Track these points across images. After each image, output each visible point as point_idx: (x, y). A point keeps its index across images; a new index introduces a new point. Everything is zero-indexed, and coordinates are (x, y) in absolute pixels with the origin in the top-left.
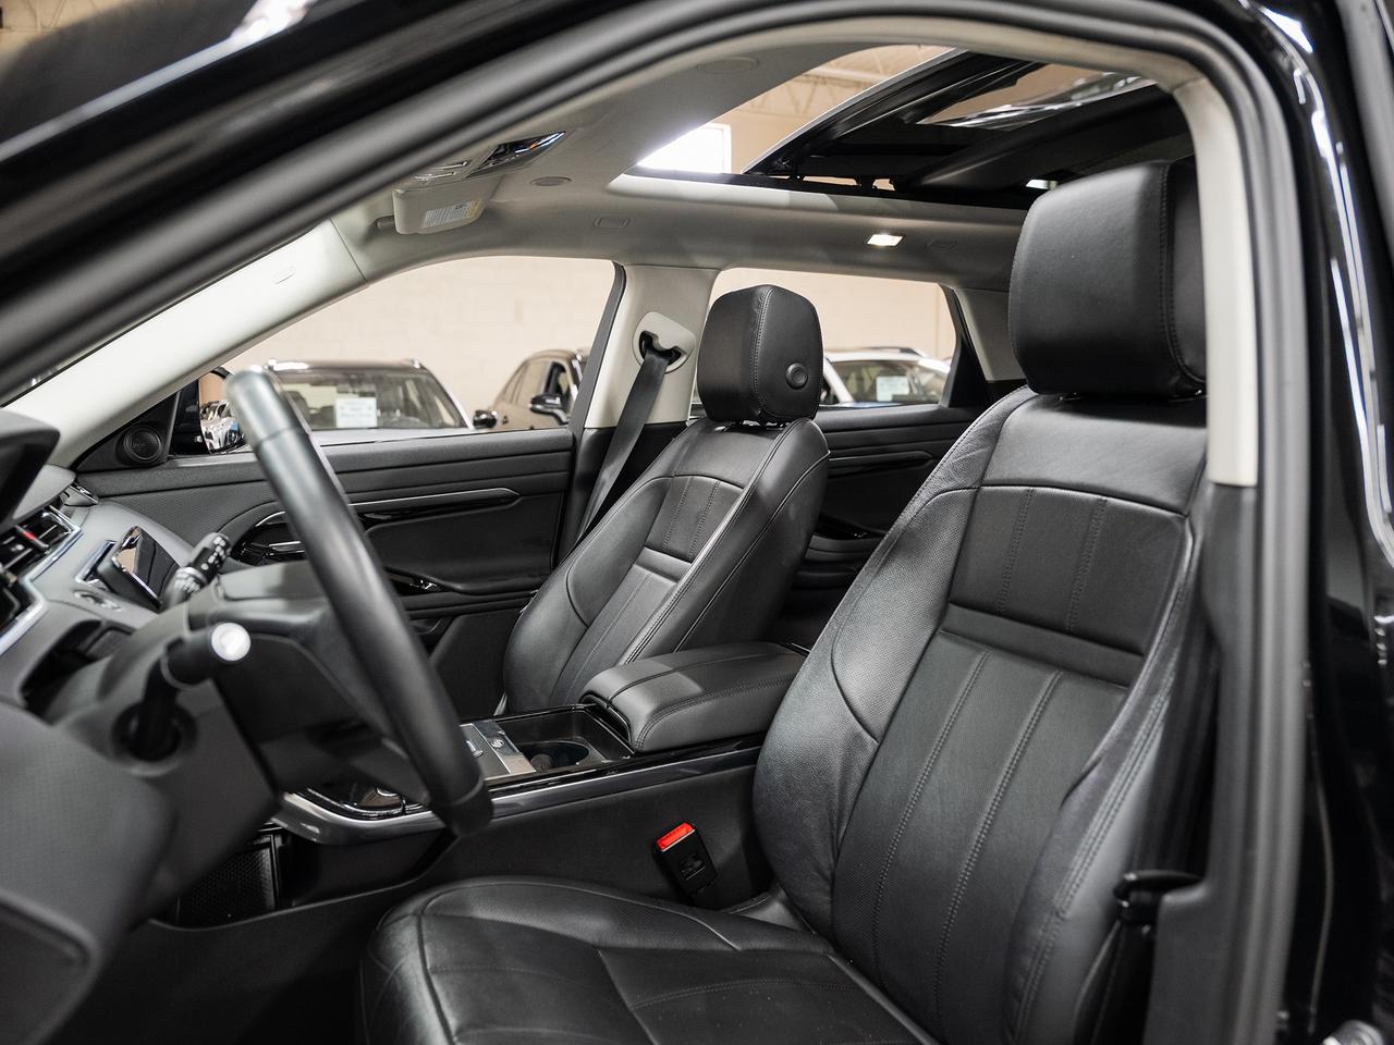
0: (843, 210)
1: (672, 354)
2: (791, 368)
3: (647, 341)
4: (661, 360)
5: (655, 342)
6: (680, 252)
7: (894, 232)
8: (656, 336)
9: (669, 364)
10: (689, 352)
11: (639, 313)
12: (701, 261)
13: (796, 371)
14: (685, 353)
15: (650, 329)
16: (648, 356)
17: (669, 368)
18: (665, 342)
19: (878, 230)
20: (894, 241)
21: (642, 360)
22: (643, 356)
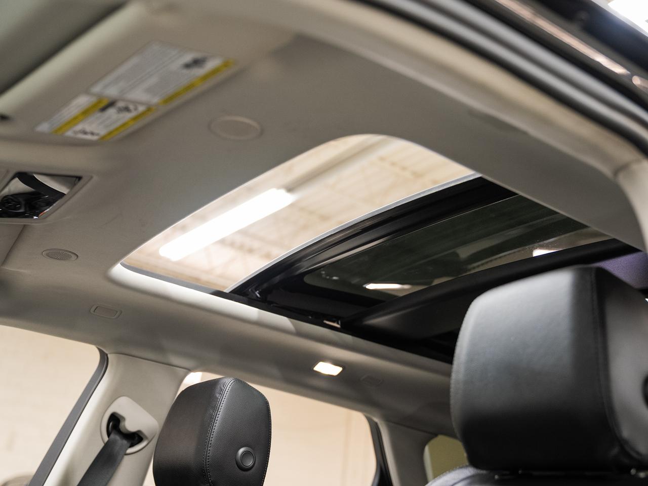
0: (299, 334)
1: (135, 438)
2: (241, 451)
3: (115, 421)
4: (125, 442)
5: (122, 425)
6: (159, 349)
7: (336, 362)
8: (124, 419)
9: (132, 446)
10: (150, 438)
11: (113, 395)
12: (175, 360)
13: (245, 454)
14: (147, 438)
15: (121, 412)
16: (112, 436)
17: (130, 451)
18: (130, 425)
19: (324, 359)
20: (335, 370)
21: (106, 439)
22: (109, 434)
